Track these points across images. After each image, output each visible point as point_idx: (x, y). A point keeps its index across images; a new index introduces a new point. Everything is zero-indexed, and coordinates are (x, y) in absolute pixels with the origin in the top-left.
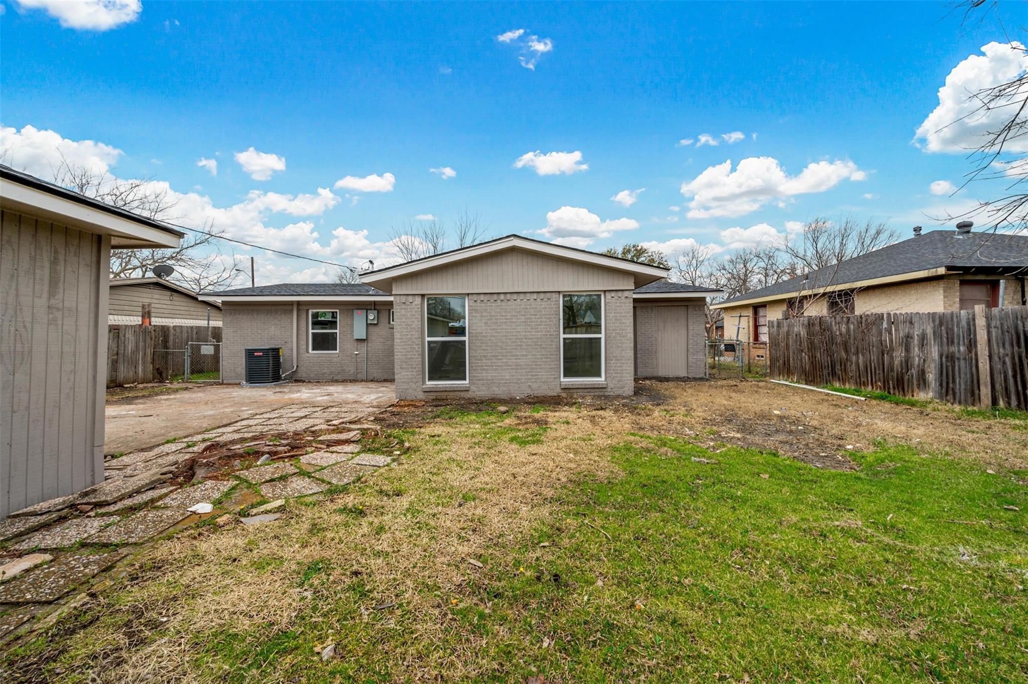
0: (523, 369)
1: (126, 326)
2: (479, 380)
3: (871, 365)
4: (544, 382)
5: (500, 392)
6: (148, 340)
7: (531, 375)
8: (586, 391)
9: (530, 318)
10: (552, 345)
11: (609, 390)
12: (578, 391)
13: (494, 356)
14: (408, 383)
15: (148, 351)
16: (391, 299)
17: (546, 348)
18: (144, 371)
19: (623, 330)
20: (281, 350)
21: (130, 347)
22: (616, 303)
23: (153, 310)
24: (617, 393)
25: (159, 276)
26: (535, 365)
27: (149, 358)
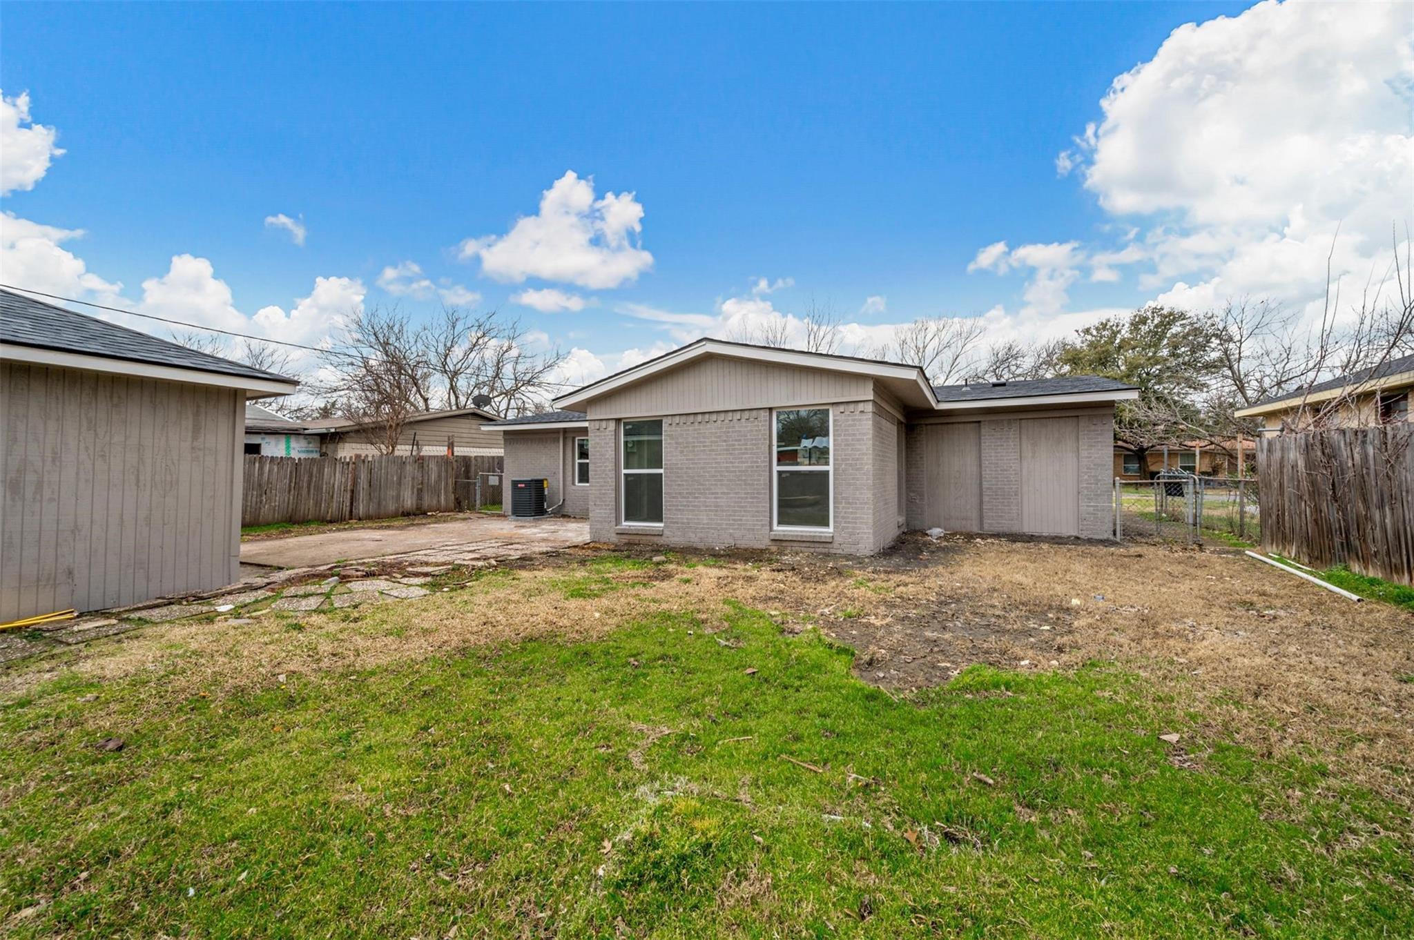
0: (723, 511)
1: (430, 456)
2: (674, 523)
3: (1405, 529)
4: (749, 530)
5: (696, 540)
6: (450, 469)
7: (734, 520)
8: (804, 545)
9: (734, 445)
10: (759, 480)
11: (835, 545)
12: (792, 544)
13: (690, 493)
14: (601, 522)
15: (450, 481)
16: (586, 424)
17: (753, 484)
18: (446, 499)
19: (858, 459)
20: (545, 482)
21: (433, 477)
22: (847, 421)
23: (456, 439)
24: (847, 551)
25: (479, 406)
26: (738, 507)
27: (450, 488)
